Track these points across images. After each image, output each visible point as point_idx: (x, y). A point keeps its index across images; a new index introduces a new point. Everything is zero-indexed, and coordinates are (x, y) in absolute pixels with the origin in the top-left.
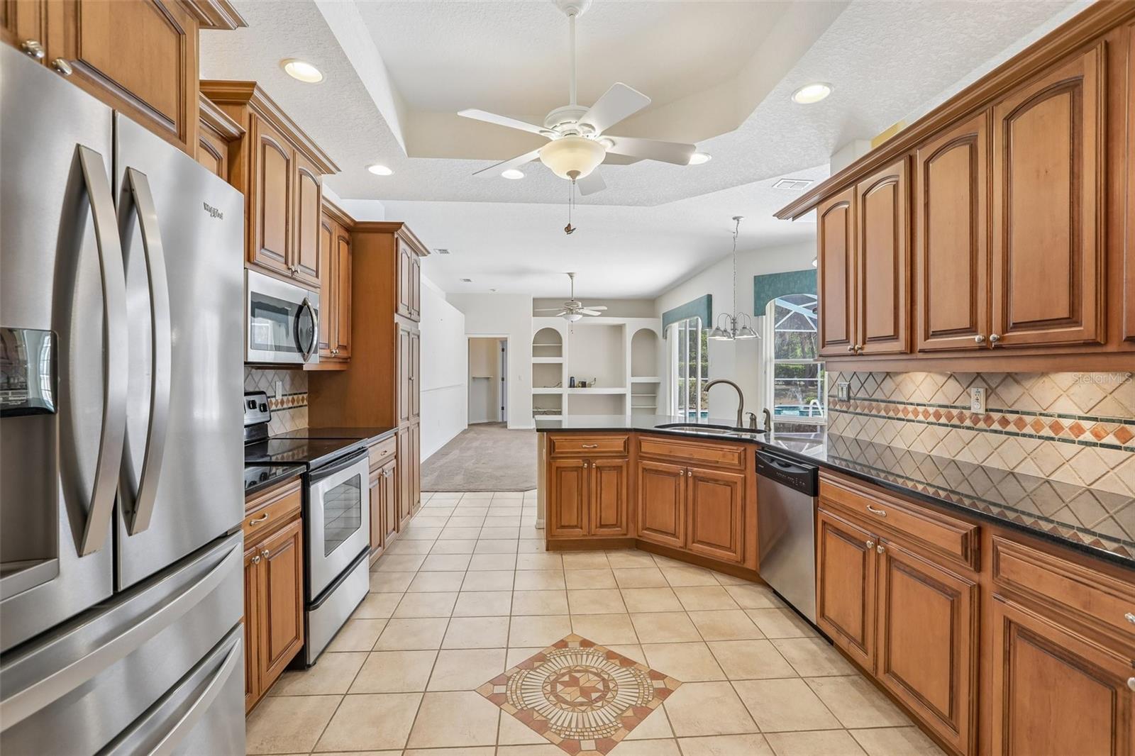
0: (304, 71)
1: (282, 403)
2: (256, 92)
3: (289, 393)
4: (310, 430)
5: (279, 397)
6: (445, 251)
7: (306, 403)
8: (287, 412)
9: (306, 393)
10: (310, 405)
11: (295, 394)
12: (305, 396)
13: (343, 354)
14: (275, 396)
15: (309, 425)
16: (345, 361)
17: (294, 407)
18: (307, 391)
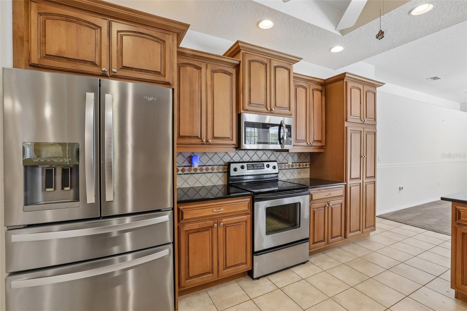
0: (266, 24)
1: (292, 166)
2: (240, 44)
3: (297, 162)
4: (310, 179)
5: (290, 163)
6: (435, 78)
7: (308, 166)
8: (296, 170)
9: (309, 162)
10: (310, 168)
11: (300, 162)
12: (308, 164)
13: (319, 144)
14: (288, 163)
15: (310, 177)
16: (321, 147)
17: (300, 168)
18: (309, 161)
